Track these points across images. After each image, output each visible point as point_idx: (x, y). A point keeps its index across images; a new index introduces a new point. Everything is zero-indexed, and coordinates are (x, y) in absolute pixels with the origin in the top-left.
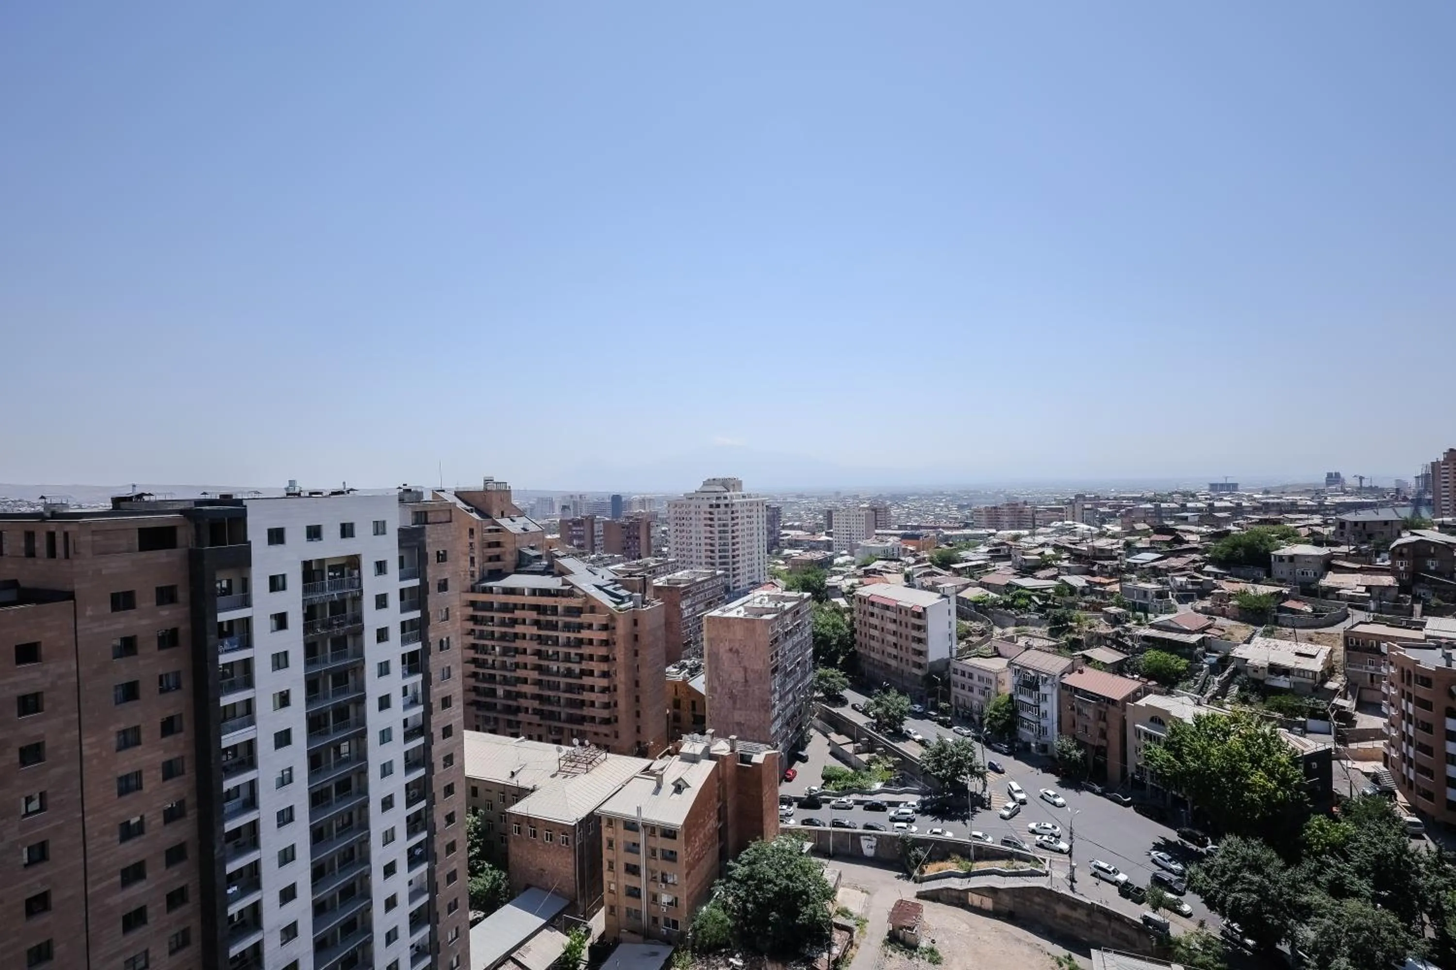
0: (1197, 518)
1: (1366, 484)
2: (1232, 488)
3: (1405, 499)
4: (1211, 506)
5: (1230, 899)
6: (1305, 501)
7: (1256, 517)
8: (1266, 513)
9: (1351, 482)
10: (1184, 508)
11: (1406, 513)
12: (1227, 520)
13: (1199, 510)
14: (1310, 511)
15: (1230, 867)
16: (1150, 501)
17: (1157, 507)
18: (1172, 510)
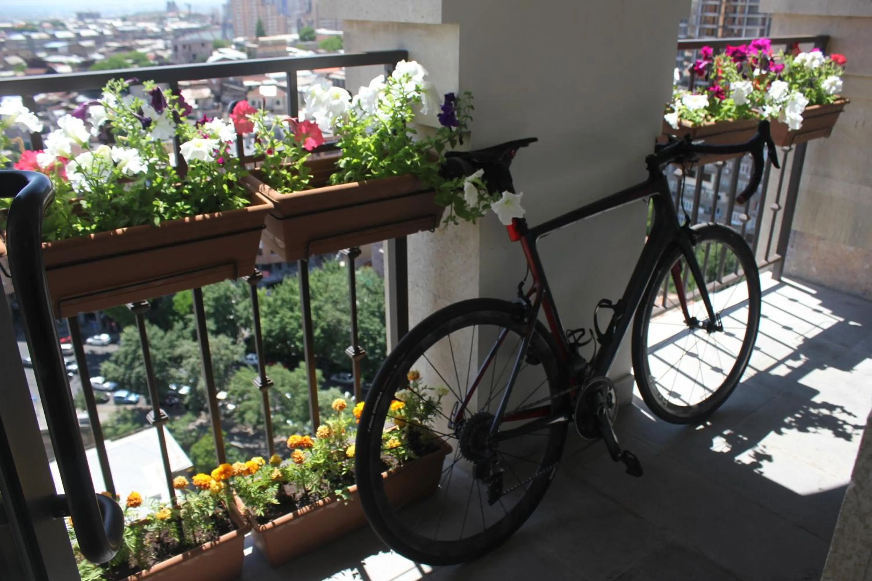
0: (66, 50)
1: (193, 11)
2: (94, 16)
3: (217, 24)
4: (78, 35)
5: (133, 375)
6: (153, 27)
7: (115, 45)
8: (124, 40)
9: (184, 10)
10: (54, 38)
11: (218, 35)
12: (91, 49)
13: (68, 40)
14: (156, 37)
15: (129, 352)
16: (20, 30)
17: (29, 37)
18: (43, 41)
